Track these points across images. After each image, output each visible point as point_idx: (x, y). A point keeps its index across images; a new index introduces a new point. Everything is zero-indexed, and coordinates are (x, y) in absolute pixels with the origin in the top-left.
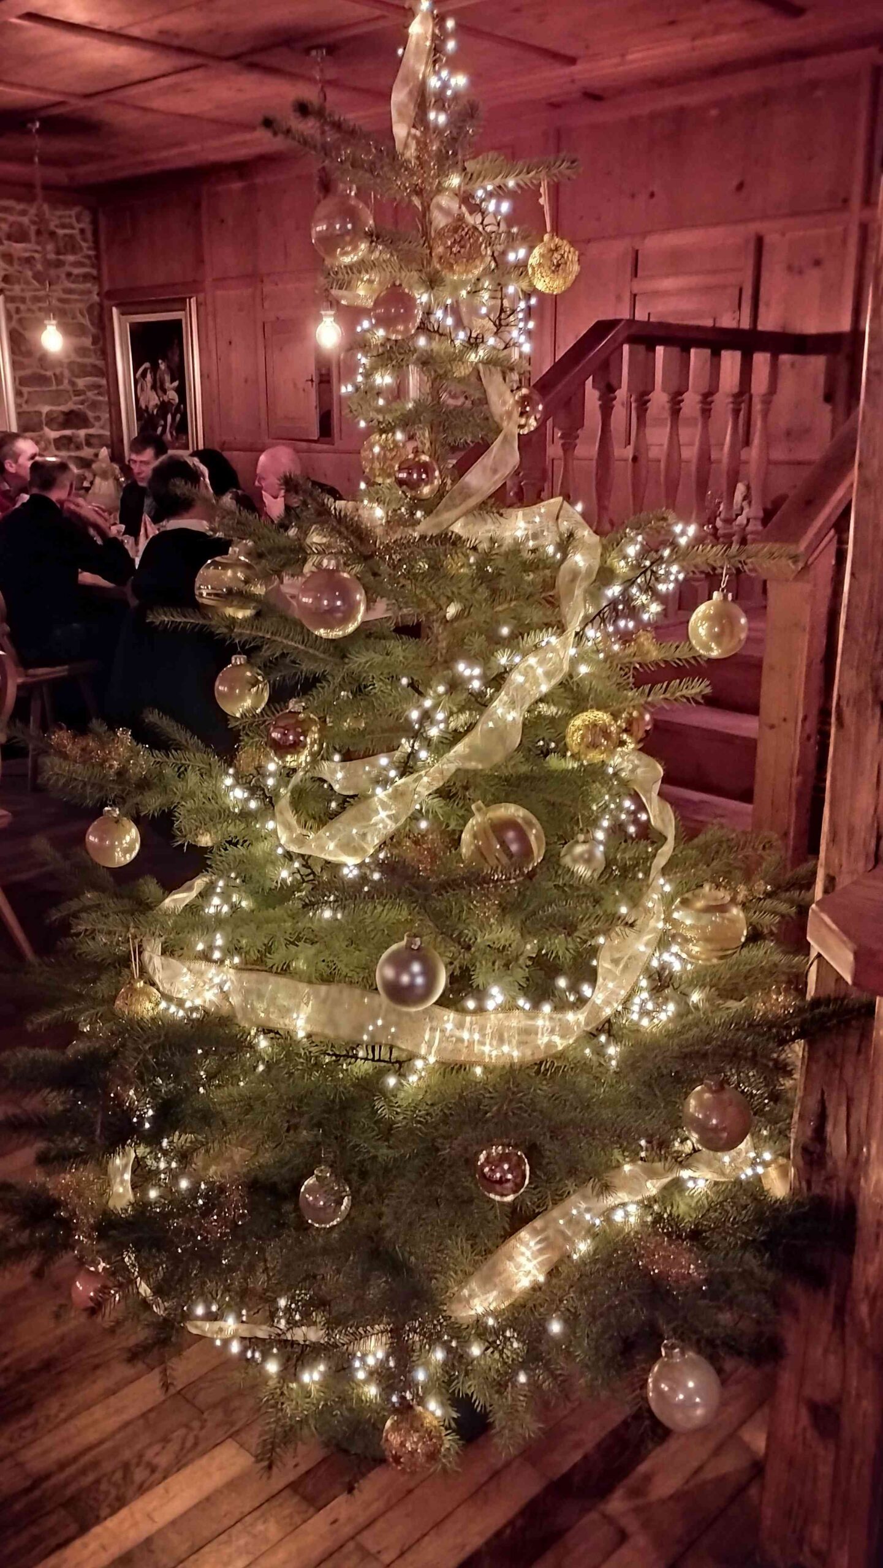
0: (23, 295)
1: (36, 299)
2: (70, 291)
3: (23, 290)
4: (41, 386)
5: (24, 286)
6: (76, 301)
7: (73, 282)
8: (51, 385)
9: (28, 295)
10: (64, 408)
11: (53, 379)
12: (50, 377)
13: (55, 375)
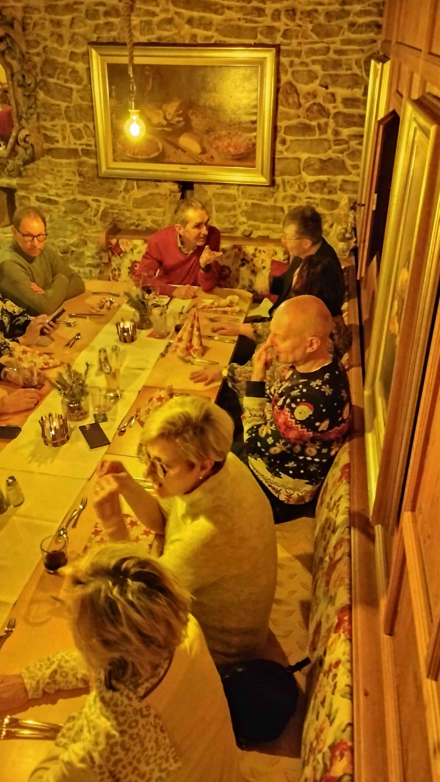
0: (299, 48)
1: (313, 52)
2: (349, 42)
3: (300, 44)
4: (303, 135)
5: (300, 40)
6: (354, 51)
7: (354, 33)
8: (314, 135)
9: (305, 48)
10: (323, 156)
11: (317, 129)
12: (314, 126)
13: (319, 125)
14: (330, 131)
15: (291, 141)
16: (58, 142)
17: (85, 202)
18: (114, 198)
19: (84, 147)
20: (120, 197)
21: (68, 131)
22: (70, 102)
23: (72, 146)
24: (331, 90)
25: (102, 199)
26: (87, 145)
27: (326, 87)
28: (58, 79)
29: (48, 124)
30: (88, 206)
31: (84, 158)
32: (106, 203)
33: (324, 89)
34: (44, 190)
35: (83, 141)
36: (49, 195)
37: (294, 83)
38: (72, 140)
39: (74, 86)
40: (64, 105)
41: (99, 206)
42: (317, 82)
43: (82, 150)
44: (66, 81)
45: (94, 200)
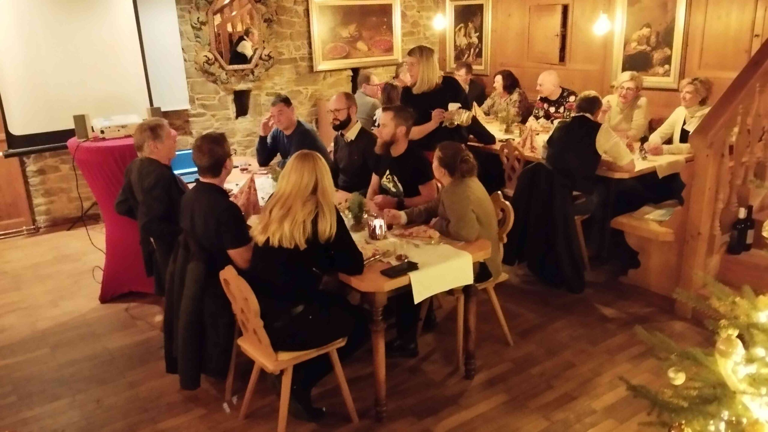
4: (411, 36)
8: (416, 36)
11: (417, 33)
12: (416, 32)
13: (418, 31)
14: (422, 34)
15: (407, 40)
16: (284, 54)
17: (299, 91)
18: (316, 85)
19: (301, 55)
20: (320, 84)
21: (292, 47)
22: (294, 30)
23: (293, 56)
24: (421, 13)
25: (309, 87)
26: (303, 54)
27: (419, 12)
28: (287, 16)
29: (279, 44)
30: (302, 93)
31: (300, 63)
32: (311, 89)
33: (418, 13)
34: (272, 88)
35: (301, 52)
36: (276, 90)
37: (405, 11)
38: (294, 52)
39: (296, 20)
40: (289, 32)
41: (308, 92)
42: (415, 10)
43: (300, 58)
44: (292, 17)
45: (304, 89)
